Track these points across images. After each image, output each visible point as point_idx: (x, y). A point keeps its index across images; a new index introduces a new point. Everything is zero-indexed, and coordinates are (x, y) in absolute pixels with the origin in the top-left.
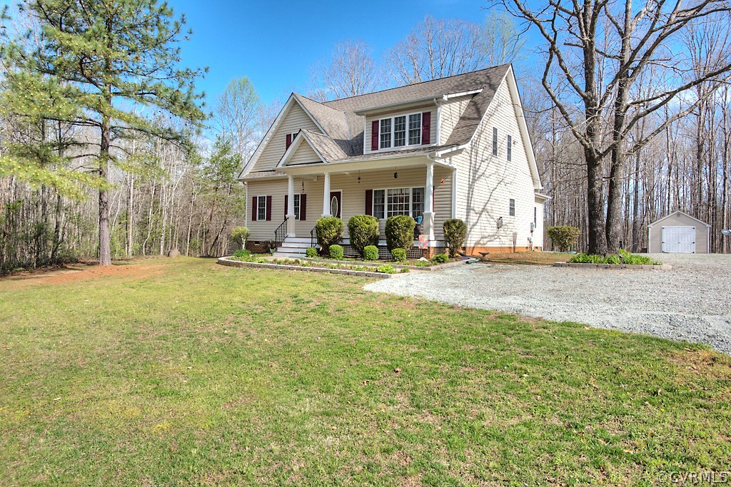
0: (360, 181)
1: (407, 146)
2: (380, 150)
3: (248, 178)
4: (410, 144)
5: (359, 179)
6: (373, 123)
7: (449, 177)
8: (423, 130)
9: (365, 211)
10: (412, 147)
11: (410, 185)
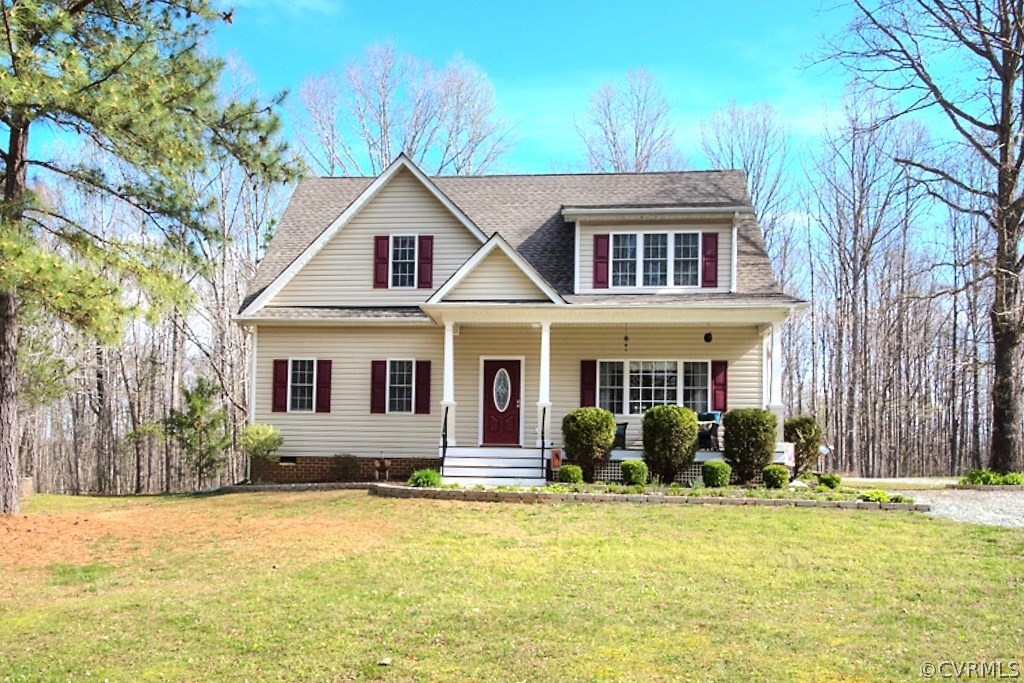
0: (628, 342)
1: (671, 288)
2: (612, 289)
3: (258, 317)
4: (677, 283)
5: (626, 339)
6: (597, 238)
7: (757, 346)
8: (704, 263)
9: (579, 399)
10: (681, 290)
11: (681, 356)
